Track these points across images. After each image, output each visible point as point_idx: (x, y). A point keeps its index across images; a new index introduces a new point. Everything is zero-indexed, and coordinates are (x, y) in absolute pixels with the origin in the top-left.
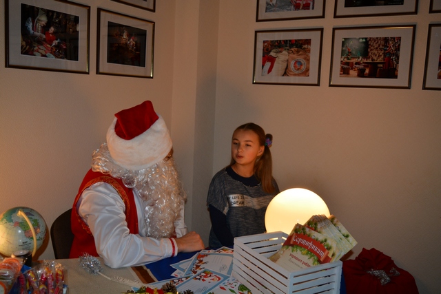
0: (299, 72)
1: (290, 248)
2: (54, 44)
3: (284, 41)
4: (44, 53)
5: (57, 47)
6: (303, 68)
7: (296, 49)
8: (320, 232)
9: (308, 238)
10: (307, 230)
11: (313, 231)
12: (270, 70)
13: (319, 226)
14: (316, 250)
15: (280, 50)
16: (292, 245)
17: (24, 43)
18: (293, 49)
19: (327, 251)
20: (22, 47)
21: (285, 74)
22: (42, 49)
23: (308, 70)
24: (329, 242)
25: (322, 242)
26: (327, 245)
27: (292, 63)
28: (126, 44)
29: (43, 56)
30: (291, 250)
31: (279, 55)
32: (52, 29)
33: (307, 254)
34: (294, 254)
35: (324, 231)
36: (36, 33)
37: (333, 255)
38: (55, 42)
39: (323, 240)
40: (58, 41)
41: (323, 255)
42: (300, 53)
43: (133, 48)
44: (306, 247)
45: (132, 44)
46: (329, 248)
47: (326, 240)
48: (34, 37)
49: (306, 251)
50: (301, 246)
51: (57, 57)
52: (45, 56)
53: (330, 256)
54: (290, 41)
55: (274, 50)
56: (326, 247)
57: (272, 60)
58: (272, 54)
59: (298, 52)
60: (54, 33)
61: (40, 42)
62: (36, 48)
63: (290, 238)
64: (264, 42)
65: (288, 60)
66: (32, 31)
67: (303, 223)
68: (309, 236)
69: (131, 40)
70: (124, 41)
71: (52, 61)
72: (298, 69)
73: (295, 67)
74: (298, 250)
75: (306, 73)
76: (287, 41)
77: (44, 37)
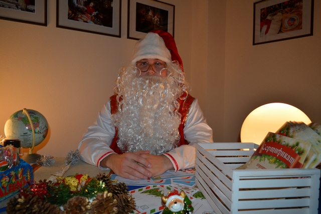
0: (293, 27)
1: (258, 157)
2: (93, 14)
3: (278, 5)
4: (86, 20)
5: (96, 16)
6: (296, 23)
7: (289, 9)
8: (292, 137)
9: (277, 145)
10: (278, 136)
11: (284, 137)
12: (266, 32)
13: (291, 130)
14: (285, 157)
15: (275, 13)
16: (261, 155)
17: (70, 12)
18: (286, 10)
19: (298, 156)
20: (69, 14)
21: (280, 31)
22: (85, 17)
23: (301, 24)
24: (301, 146)
25: (293, 147)
26: (299, 150)
27: (286, 21)
28: (151, 19)
29: (85, 22)
30: (259, 160)
31: (274, 17)
32: (92, 4)
33: (275, 162)
34: (262, 163)
35: (296, 134)
36: (79, 6)
37: (306, 160)
38: (94, 13)
39: (295, 144)
40: (97, 12)
41: (293, 161)
42: (293, 11)
43: (157, 23)
44: (274, 155)
45: (156, 20)
46: (301, 153)
47: (297, 144)
48: (78, 8)
49: (274, 159)
50: (270, 154)
51: (95, 23)
52: (86, 22)
53: (302, 161)
54: (283, 3)
55: (269, 15)
56: (297, 152)
57: (268, 23)
58: (269, 18)
59: (291, 11)
60: (93, 7)
61: (82, 12)
62: (80, 16)
63: (259, 148)
64: (261, 10)
65: (282, 20)
66: (76, 4)
67: (274, 131)
68: (279, 142)
69: (156, 17)
70: (149, 17)
71: (92, 26)
72: (291, 25)
73: (289, 23)
74: (266, 159)
75: (299, 27)
76: (280, 4)
77: (86, 9)
